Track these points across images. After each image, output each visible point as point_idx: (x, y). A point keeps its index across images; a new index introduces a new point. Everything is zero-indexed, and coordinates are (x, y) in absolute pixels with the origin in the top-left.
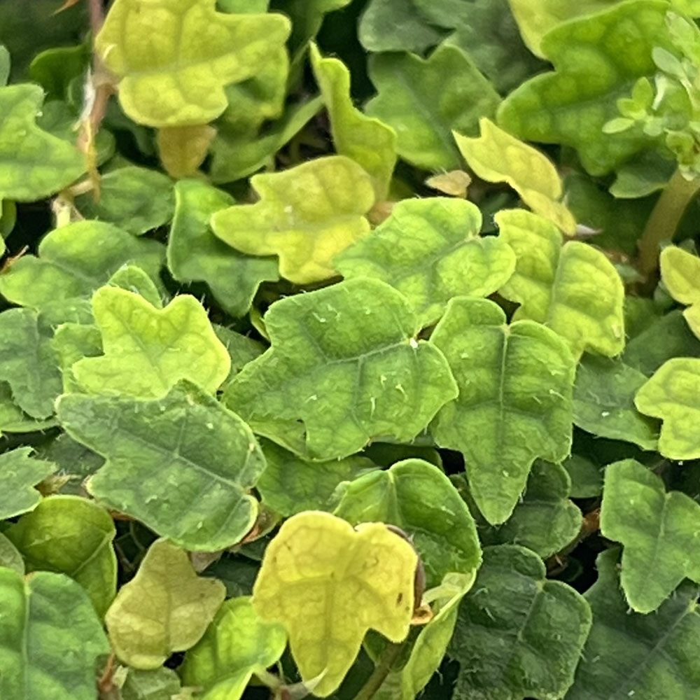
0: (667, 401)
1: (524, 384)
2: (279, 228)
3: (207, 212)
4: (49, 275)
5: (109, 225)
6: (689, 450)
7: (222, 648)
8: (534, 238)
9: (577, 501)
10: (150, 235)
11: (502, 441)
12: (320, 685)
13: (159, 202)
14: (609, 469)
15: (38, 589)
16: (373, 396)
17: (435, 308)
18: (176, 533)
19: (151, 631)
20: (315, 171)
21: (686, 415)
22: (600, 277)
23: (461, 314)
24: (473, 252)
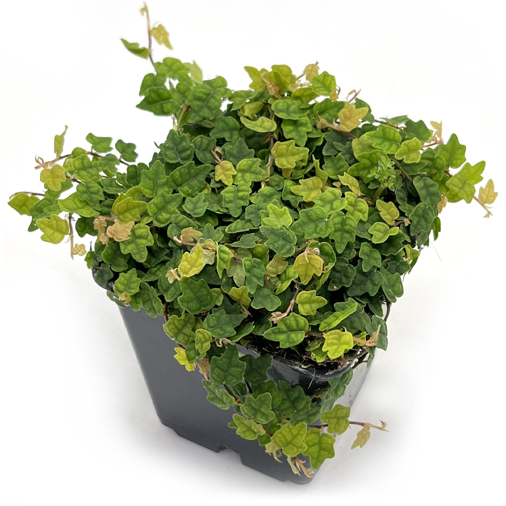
0: (375, 230)
1: (347, 227)
2: (304, 190)
3: (291, 187)
4: (260, 197)
5: (272, 188)
6: (377, 241)
7: (287, 274)
8: (352, 197)
9: (355, 249)
10: (279, 191)
11: (342, 238)
12: (304, 283)
13: (281, 184)
14: (362, 244)
15: (254, 262)
16: (318, 230)
17: (332, 211)
18: (280, 253)
19: (274, 270)
20: (312, 180)
21: (378, 234)
22: (364, 205)
23: (336, 214)
24: (340, 201)
